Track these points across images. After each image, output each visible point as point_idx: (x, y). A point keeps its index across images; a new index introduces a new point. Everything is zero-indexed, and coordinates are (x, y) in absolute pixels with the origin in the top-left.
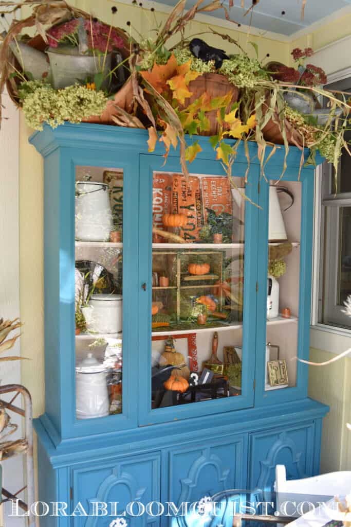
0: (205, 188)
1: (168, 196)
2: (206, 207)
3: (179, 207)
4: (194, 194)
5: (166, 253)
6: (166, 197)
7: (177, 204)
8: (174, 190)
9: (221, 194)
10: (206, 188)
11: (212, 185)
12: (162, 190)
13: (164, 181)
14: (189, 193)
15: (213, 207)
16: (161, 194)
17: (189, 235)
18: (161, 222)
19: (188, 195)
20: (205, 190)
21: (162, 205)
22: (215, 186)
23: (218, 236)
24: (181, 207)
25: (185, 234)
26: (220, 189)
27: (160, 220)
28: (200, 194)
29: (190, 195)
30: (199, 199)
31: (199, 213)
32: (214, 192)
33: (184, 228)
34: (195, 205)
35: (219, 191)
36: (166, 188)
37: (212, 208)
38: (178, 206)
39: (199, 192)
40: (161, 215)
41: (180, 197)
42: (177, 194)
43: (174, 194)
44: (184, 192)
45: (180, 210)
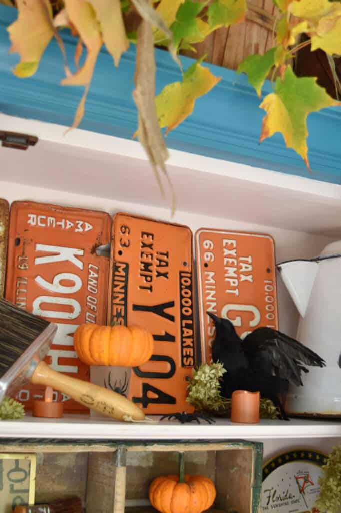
0: (207, 259)
1: (97, 271)
2: (210, 310)
3: (130, 307)
4: (174, 271)
5: (80, 449)
6: (93, 274)
7: (125, 299)
8: (118, 257)
9: (250, 278)
10: (209, 257)
11: (227, 252)
12: (81, 253)
13: (89, 228)
14: (163, 270)
15: (229, 312)
16: (79, 264)
17: (156, 391)
18: (71, 348)
19: (159, 274)
20: (206, 265)
21: (79, 296)
22: (233, 253)
23: (247, 400)
24: (137, 307)
25: (147, 388)
26: (246, 262)
27: (69, 341)
28: (193, 275)
29: (166, 275)
30: (190, 287)
31: (188, 326)
32: (231, 271)
33: (144, 369)
34: (178, 304)
35: (244, 269)
36: (94, 251)
37: (224, 315)
38: (126, 305)
39: (188, 268)
40: (73, 328)
41: (136, 279)
42: (127, 269)
43: (116, 268)
44: (147, 266)
45: (132, 315)
